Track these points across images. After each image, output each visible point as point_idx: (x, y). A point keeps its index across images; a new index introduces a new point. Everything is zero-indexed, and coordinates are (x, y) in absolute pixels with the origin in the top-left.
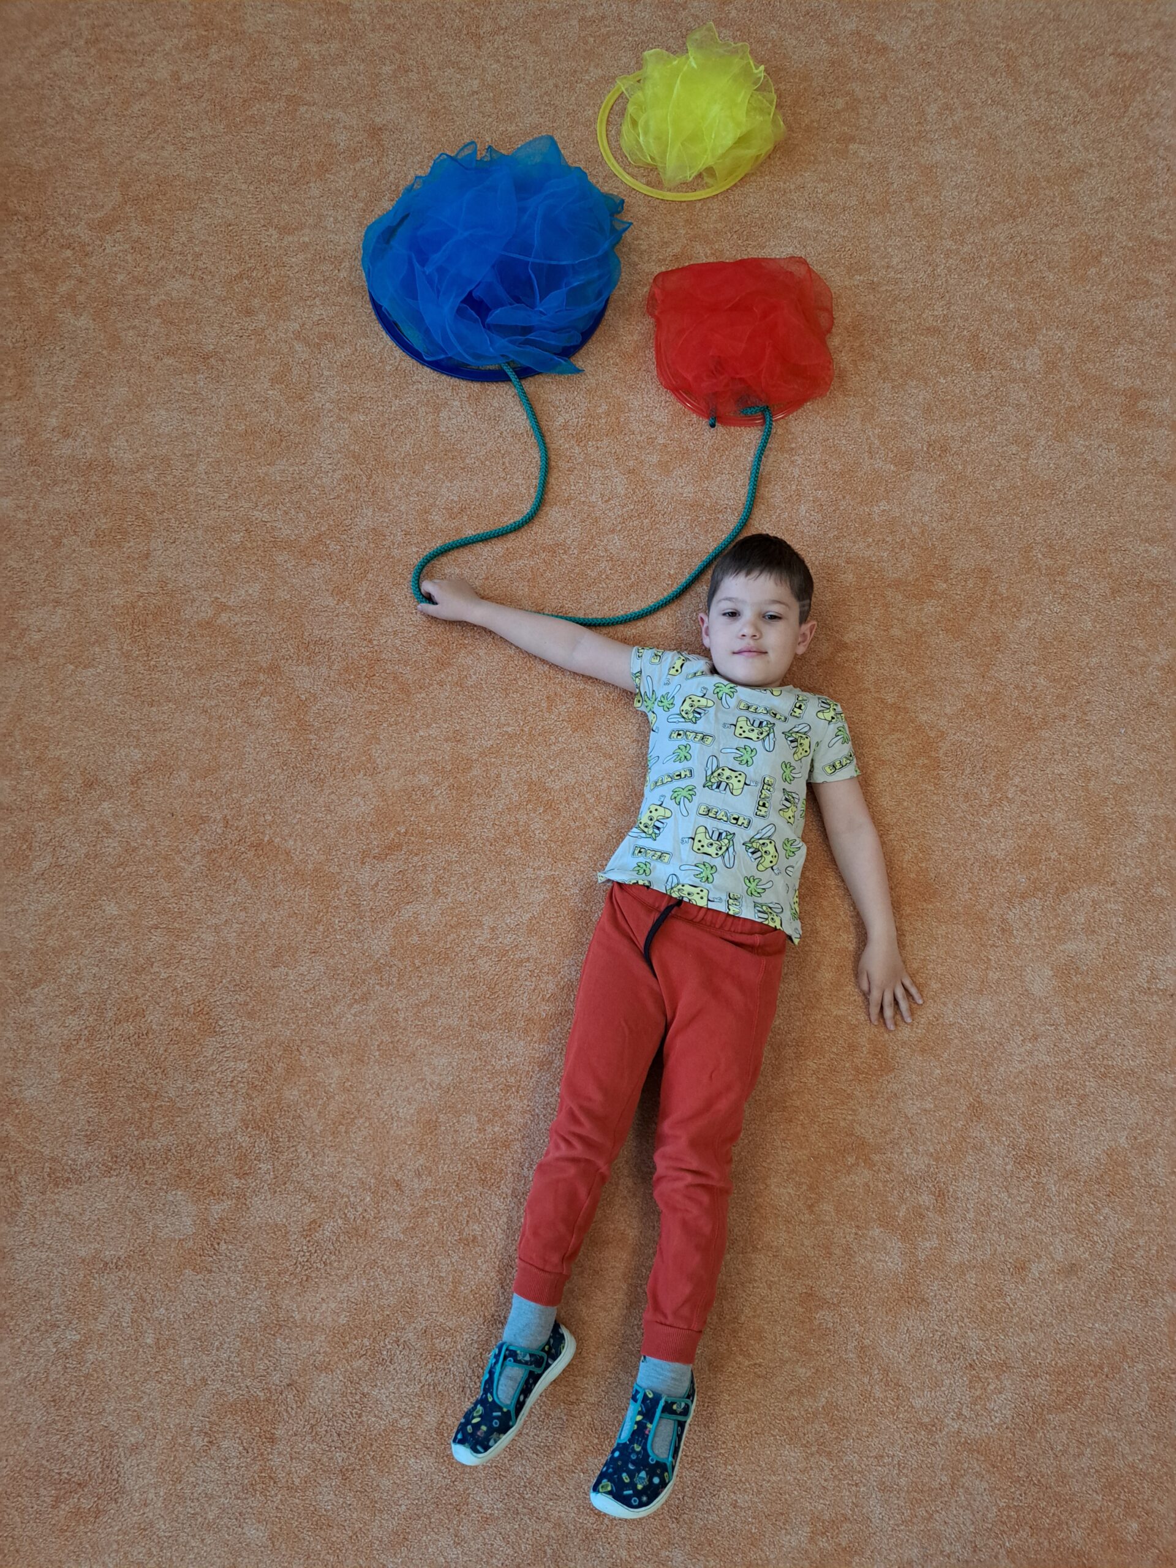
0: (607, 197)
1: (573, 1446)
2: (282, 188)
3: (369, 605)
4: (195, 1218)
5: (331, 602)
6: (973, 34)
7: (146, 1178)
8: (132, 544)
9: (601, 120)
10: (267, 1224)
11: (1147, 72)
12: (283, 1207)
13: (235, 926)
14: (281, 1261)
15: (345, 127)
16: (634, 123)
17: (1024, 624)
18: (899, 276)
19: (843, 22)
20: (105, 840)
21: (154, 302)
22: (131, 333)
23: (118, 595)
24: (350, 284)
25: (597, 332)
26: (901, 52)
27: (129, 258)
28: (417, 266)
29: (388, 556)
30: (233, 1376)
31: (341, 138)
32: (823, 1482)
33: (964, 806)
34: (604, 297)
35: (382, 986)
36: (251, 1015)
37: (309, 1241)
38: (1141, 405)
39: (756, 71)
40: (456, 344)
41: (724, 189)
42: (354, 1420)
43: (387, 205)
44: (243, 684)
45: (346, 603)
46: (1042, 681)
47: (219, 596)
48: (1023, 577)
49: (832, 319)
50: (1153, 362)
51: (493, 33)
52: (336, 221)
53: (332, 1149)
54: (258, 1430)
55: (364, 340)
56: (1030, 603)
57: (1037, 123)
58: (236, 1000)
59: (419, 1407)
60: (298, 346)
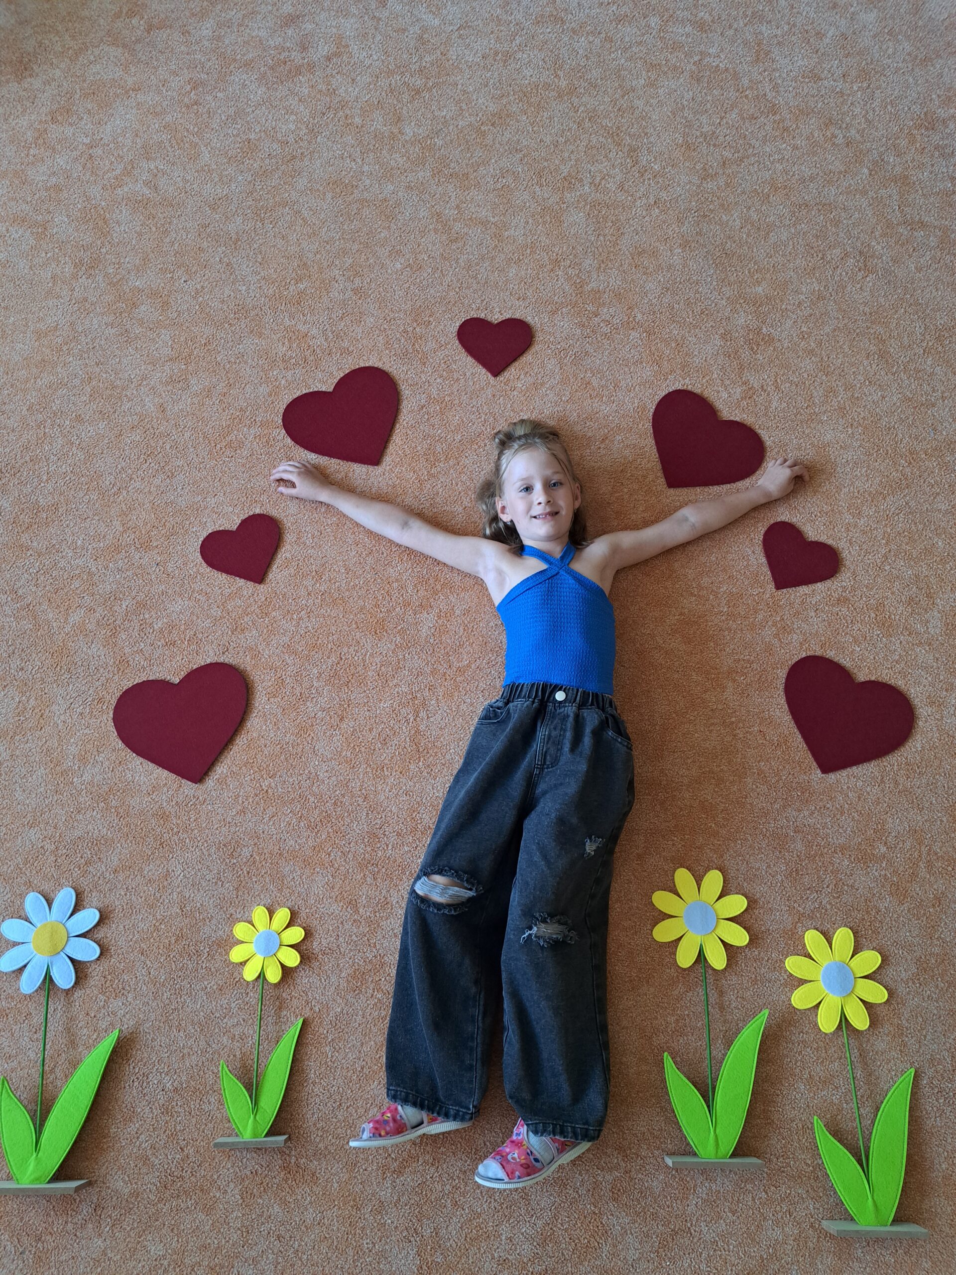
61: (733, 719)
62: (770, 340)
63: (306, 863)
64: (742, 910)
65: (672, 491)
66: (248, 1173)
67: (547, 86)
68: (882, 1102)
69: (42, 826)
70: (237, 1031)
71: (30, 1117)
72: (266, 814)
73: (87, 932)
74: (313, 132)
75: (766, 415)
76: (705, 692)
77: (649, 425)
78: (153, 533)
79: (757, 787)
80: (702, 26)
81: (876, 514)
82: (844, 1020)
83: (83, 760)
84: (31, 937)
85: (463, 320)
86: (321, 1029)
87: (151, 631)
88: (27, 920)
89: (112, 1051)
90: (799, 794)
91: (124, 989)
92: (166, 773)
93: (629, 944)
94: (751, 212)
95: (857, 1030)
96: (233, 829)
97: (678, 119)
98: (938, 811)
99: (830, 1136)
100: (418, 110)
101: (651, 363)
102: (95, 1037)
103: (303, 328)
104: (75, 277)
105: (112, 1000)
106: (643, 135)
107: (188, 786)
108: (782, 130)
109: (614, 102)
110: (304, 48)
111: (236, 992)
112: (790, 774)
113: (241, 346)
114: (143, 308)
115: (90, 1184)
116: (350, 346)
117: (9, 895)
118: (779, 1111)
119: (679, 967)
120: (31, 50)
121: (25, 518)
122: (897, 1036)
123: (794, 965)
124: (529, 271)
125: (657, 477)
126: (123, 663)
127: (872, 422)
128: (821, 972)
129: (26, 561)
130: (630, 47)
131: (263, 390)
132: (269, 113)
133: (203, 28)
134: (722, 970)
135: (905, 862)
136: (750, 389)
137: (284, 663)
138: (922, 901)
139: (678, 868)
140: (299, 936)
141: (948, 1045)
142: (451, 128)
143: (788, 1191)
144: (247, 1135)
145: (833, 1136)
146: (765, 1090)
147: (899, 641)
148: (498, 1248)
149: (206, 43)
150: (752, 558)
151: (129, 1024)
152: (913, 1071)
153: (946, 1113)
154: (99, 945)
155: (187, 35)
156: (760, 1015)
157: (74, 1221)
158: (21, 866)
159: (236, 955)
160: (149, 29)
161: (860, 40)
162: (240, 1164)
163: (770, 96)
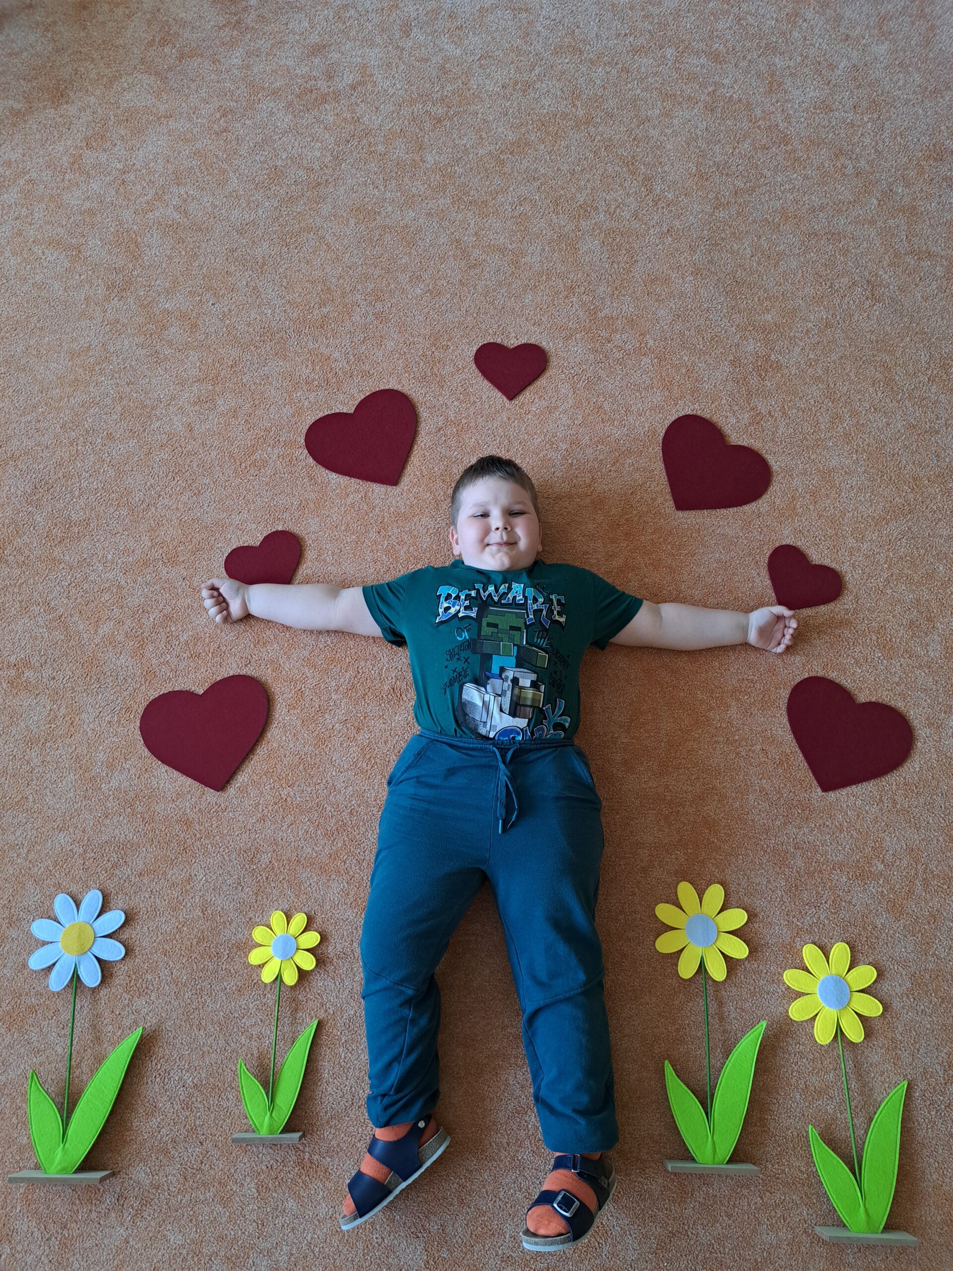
61: (737, 737)
62: (778, 367)
63: (323, 870)
64: (743, 924)
65: (680, 514)
66: (264, 1168)
67: (564, 116)
68: (875, 1113)
69: (71, 830)
70: (255, 1031)
71: (58, 1109)
72: (285, 822)
73: (113, 933)
74: (337, 159)
75: (773, 440)
76: (709, 710)
77: (658, 449)
78: (180, 549)
79: (759, 804)
80: (716, 58)
81: (879, 539)
82: (839, 1032)
83: (111, 766)
84: (60, 937)
85: (480, 345)
86: (335, 1031)
87: (178, 643)
88: (56, 920)
89: (136, 1048)
90: (800, 811)
91: (147, 988)
92: (190, 781)
93: (632, 954)
94: (762, 241)
95: (852, 1042)
96: (253, 836)
97: (692, 149)
98: (934, 830)
99: (824, 1145)
100: (440, 139)
101: (661, 388)
102: (119, 1033)
103: (326, 352)
104: (107, 299)
105: (136, 999)
106: (657, 164)
107: (211, 795)
108: (793, 160)
109: (630, 132)
110: (330, 78)
111: (254, 993)
112: (791, 792)
113: (266, 368)
114: (173, 330)
115: (113, 1174)
116: (371, 369)
117: (39, 896)
118: (775, 1119)
119: (681, 978)
120: (68, 77)
121: (58, 532)
122: (891, 1049)
123: (792, 978)
124: (545, 298)
125: (666, 501)
126: (150, 675)
127: (877, 448)
128: (819, 984)
129: (59, 573)
130: (646, 78)
131: (288, 411)
132: (296, 140)
133: (234, 56)
134: (722, 982)
135: (902, 880)
136: (757, 415)
137: (304, 676)
138: (917, 917)
139: (681, 881)
140: (315, 940)
141: (941, 1059)
142: (471, 155)
143: (783, 1197)
144: (264, 1132)
145: (827, 1145)
146: (763, 1099)
147: (899, 664)
148: (502, 1245)
149: (236, 72)
150: (757, 580)
151: (152, 1021)
152: (905, 1083)
153: (937, 1125)
154: (125, 946)
155: (217, 64)
156: (758, 1026)
157: (97, 1210)
158: (51, 868)
159: (255, 957)
160: (181, 58)
161: (871, 72)
162: (257, 1159)
163: (782, 126)
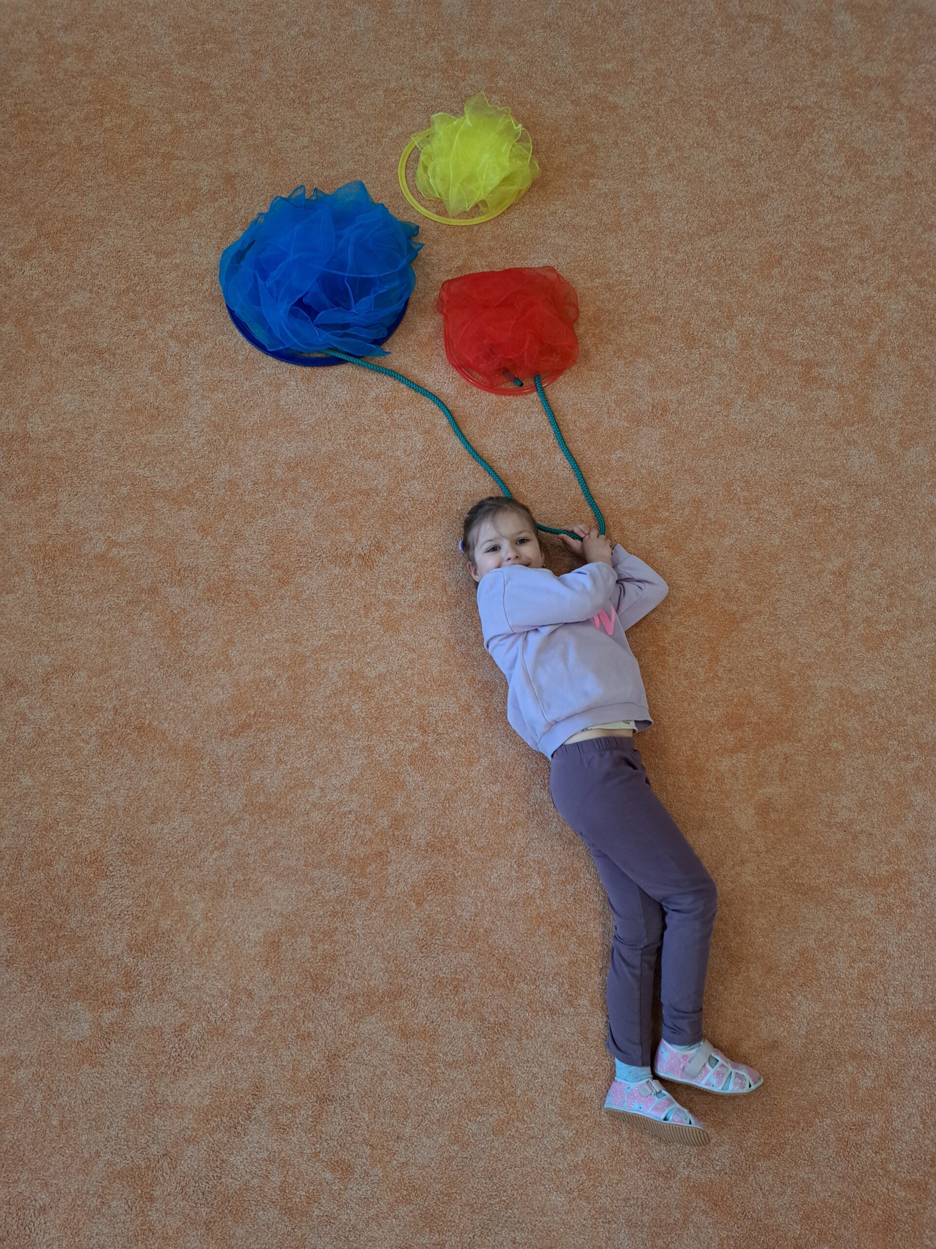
0: (405, 225)
1: (387, 1197)
2: (159, 222)
3: (227, 539)
4: (91, 1024)
5: (197, 537)
6: (682, 95)
7: (53, 993)
8: (44, 497)
9: (402, 165)
10: (147, 1027)
11: (814, 120)
12: (159, 1013)
13: (122, 791)
14: (158, 1056)
15: (206, 176)
16: (425, 168)
17: (727, 541)
18: (629, 278)
19: (584, 88)
20: (22, 727)
21: (61, 311)
22: (43, 335)
23: (33, 537)
24: (211, 294)
25: (400, 327)
26: (628, 109)
27: (42, 278)
28: (260, 281)
29: (241, 501)
30: (120, 1148)
31: (204, 184)
32: (582, 1221)
33: (685, 683)
34: (404, 299)
35: (237, 835)
36: (134, 862)
37: (180, 1040)
38: (814, 372)
39: (516, 128)
40: (292, 337)
41: (496, 215)
42: (215, 1182)
43: (239, 233)
44: (129, 602)
45: (209, 538)
46: (742, 585)
47: (110, 535)
48: (726, 506)
49: (578, 312)
50: (823, 339)
51: (319, 102)
52: (200, 247)
53: (197, 966)
54: (140, 1191)
55: (221, 337)
56: (732, 526)
57: (732, 160)
58: (123, 850)
59: (266, 1170)
60: (172, 343)
